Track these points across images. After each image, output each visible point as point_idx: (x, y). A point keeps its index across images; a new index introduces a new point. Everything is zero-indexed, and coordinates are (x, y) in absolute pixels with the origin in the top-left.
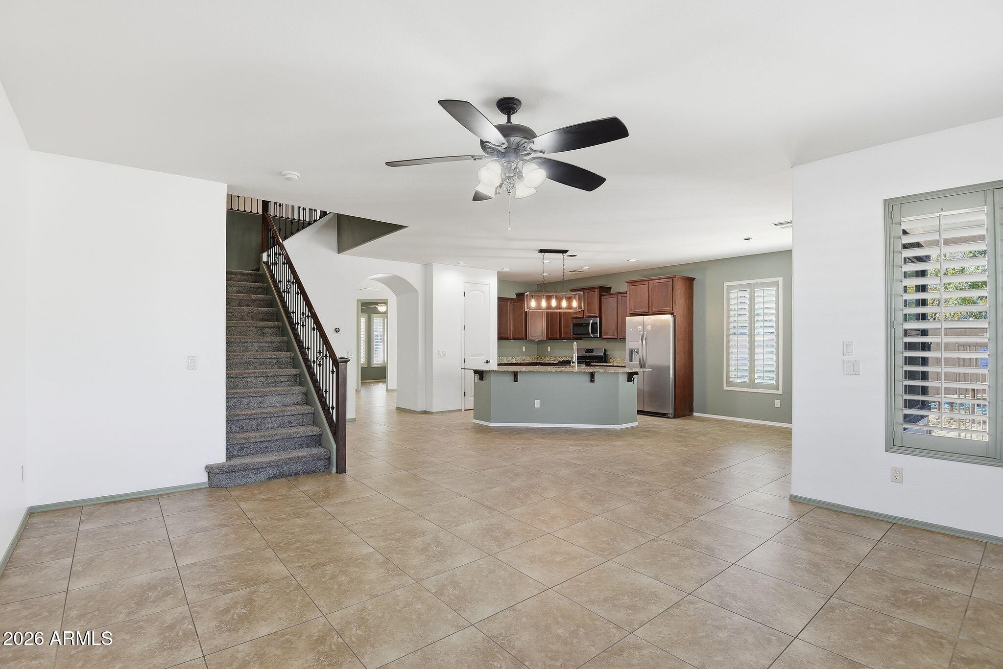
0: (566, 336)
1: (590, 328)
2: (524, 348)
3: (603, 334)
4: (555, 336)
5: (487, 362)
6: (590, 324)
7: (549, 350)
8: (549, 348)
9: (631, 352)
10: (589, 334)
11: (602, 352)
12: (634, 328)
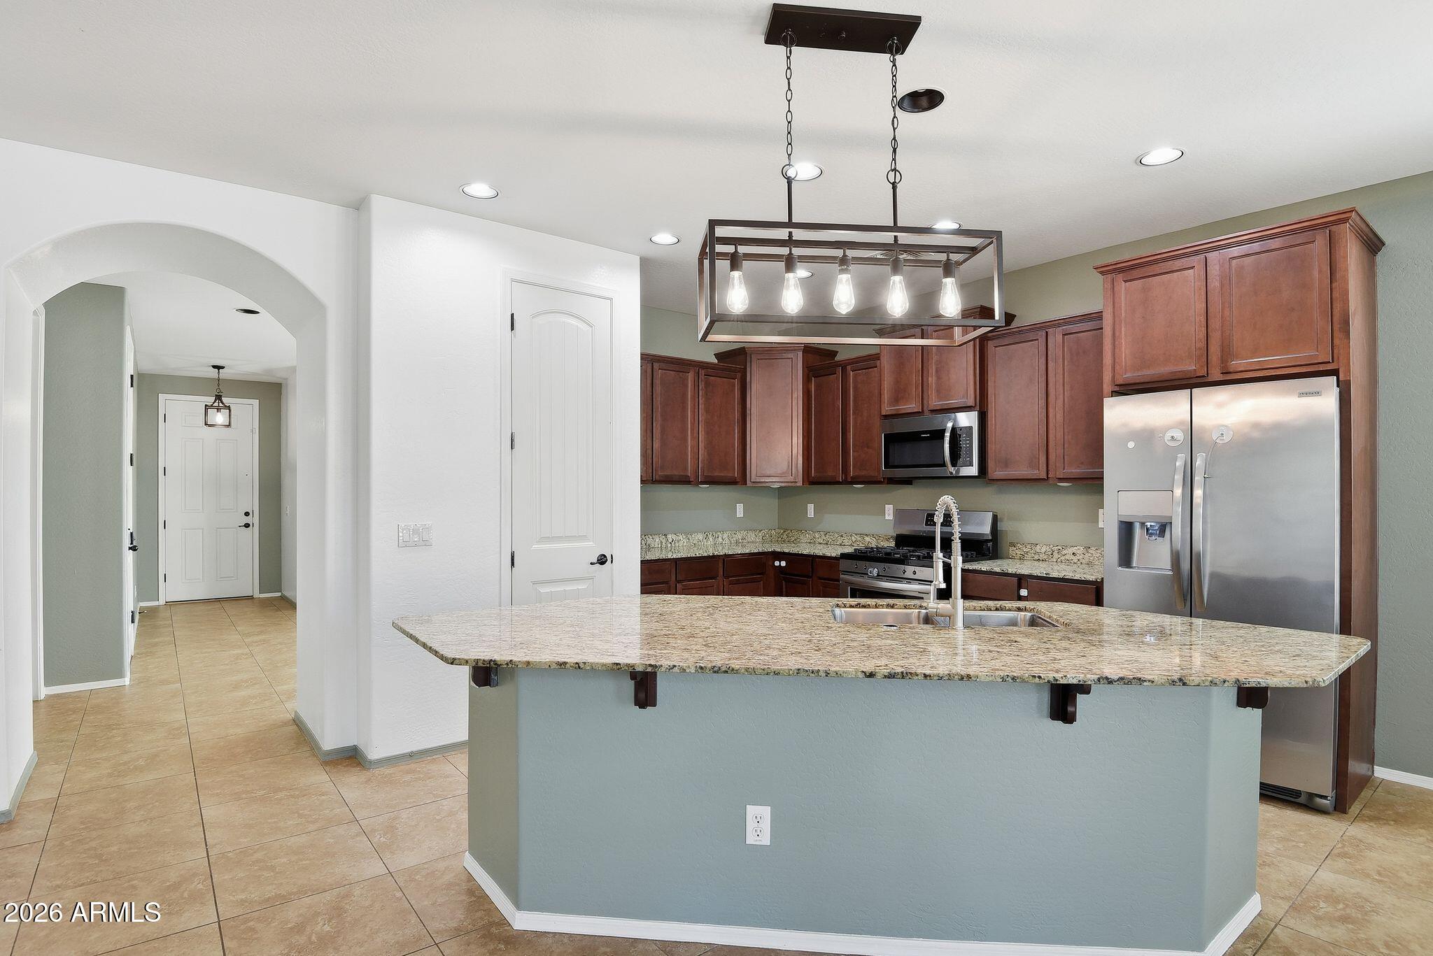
0: (863, 473)
1: (947, 446)
2: (740, 507)
3: (991, 464)
4: (830, 473)
5: (602, 560)
6: (948, 434)
7: (811, 513)
8: (811, 507)
9: (1127, 529)
10: (944, 465)
11: (982, 524)
12: (1147, 437)
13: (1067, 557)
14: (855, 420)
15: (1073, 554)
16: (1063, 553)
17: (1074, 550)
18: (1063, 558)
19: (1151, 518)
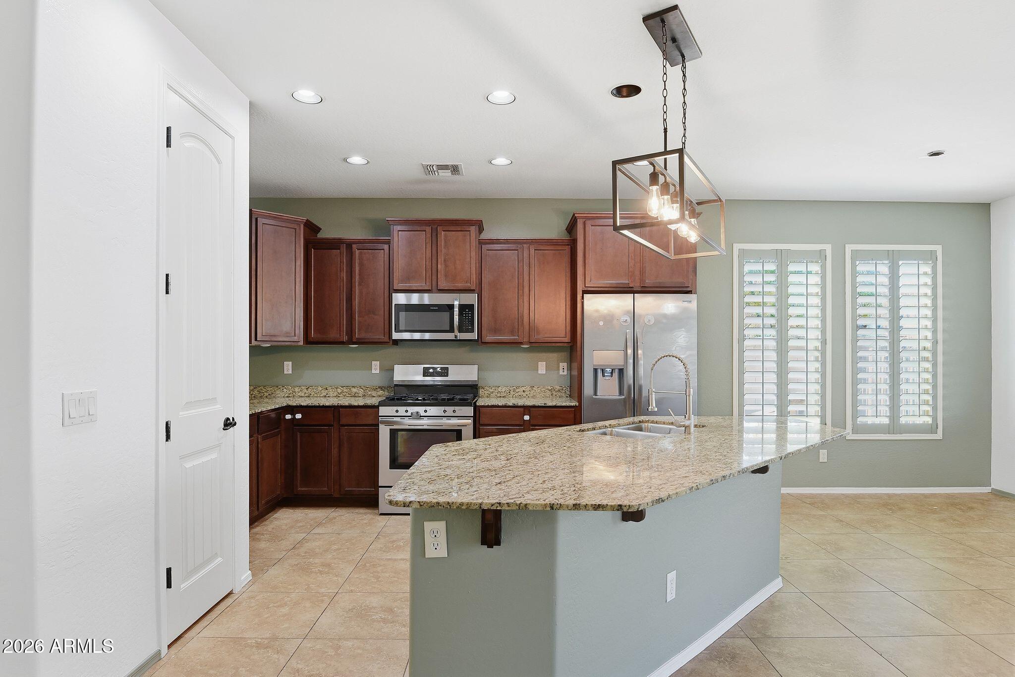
0: (365, 336)
1: (456, 317)
3: (484, 331)
4: (333, 334)
6: (456, 309)
9: (595, 373)
10: (449, 331)
12: (609, 319)
13: (519, 394)
14: (361, 293)
15: (524, 391)
16: (517, 391)
17: (524, 389)
18: (517, 394)
19: (608, 366)
